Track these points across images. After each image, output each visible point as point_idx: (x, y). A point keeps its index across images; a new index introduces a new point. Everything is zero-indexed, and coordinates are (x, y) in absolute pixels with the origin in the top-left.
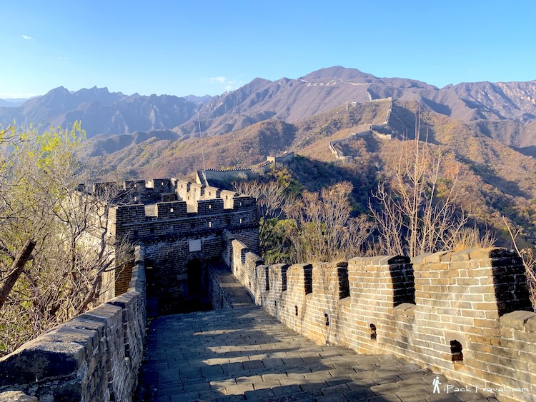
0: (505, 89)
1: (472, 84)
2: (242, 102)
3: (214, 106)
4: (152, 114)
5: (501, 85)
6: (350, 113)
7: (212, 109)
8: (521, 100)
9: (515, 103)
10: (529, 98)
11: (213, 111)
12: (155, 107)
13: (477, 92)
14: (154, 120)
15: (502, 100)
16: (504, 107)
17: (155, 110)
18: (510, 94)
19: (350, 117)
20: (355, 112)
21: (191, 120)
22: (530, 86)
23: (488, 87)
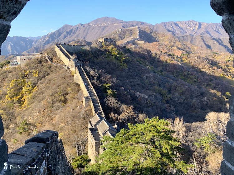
0: (180, 25)
1: (166, 23)
2: (59, 37)
3: (44, 40)
4: (9, 47)
5: (178, 23)
6: (119, 34)
7: (43, 41)
8: (187, 29)
9: (185, 30)
10: (190, 28)
11: (44, 42)
12: (10, 43)
13: (169, 26)
14: (11, 50)
15: (180, 29)
16: (181, 32)
17: (11, 45)
18: (182, 26)
19: (120, 36)
20: (121, 34)
21: (33, 47)
22: (190, 22)
23: (173, 23)
